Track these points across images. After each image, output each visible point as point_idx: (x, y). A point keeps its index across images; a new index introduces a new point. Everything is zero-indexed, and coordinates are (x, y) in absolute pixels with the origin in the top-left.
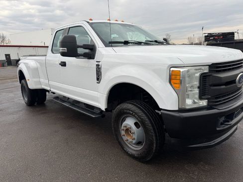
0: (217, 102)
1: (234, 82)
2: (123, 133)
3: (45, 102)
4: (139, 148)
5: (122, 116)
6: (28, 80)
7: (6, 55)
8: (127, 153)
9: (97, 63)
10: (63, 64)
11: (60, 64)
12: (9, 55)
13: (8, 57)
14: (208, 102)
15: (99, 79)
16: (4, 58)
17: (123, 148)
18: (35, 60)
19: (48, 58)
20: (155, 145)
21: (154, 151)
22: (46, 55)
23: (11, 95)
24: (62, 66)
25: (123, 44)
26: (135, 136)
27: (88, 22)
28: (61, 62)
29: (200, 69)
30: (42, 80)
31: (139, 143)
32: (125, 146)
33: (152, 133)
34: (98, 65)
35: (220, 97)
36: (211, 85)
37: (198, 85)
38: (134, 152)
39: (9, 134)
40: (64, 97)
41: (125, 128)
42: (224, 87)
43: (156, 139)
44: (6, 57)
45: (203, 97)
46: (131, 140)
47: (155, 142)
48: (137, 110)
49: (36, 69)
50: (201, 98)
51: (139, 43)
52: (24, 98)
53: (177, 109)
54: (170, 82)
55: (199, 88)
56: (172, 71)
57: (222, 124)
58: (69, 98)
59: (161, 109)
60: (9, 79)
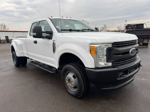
0: (118, 64)
1: (128, 52)
2: (67, 81)
3: (26, 65)
4: (76, 90)
5: (67, 72)
6: (16, 51)
7: (6, 37)
8: (69, 93)
9: (53, 42)
10: (36, 42)
11: (34, 42)
12: (8, 37)
13: (7, 38)
14: (112, 64)
15: (54, 51)
16: (5, 39)
17: (67, 90)
18: (20, 40)
19: (27, 38)
20: (83, 88)
21: (83, 92)
22: (26, 37)
23: (7, 60)
24: (35, 43)
25: (69, 31)
26: (73, 83)
27: (50, 18)
28: (35, 41)
29: (107, 45)
30: (24, 51)
31: (75, 87)
32: (68, 89)
33: (81, 81)
34: (54, 43)
35: (120, 61)
36: (114, 54)
37: (106, 54)
38: (73, 93)
39: (3, 83)
40: (37, 61)
41: (68, 79)
42: (121, 55)
43: (84, 85)
44: (6, 38)
45: (109, 61)
46: (71, 86)
47: (83, 86)
48: (74, 68)
49: (21, 45)
50: (107, 61)
51: (78, 31)
52: (14, 62)
53: (94, 67)
54: (90, 52)
55: (106, 56)
56: (92, 46)
57: (121, 76)
58: (39, 62)
59: (86, 68)
60: (7, 51)
